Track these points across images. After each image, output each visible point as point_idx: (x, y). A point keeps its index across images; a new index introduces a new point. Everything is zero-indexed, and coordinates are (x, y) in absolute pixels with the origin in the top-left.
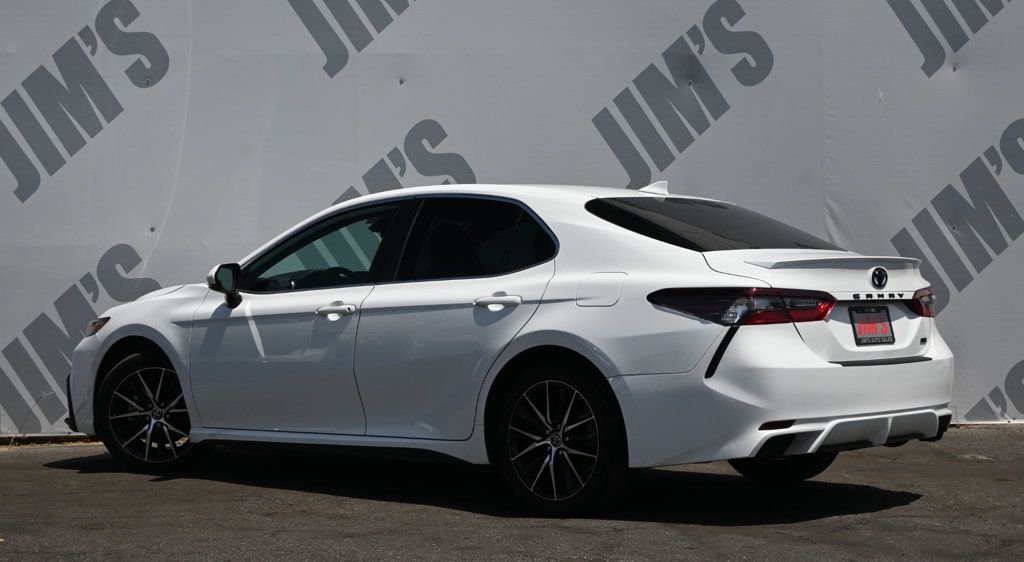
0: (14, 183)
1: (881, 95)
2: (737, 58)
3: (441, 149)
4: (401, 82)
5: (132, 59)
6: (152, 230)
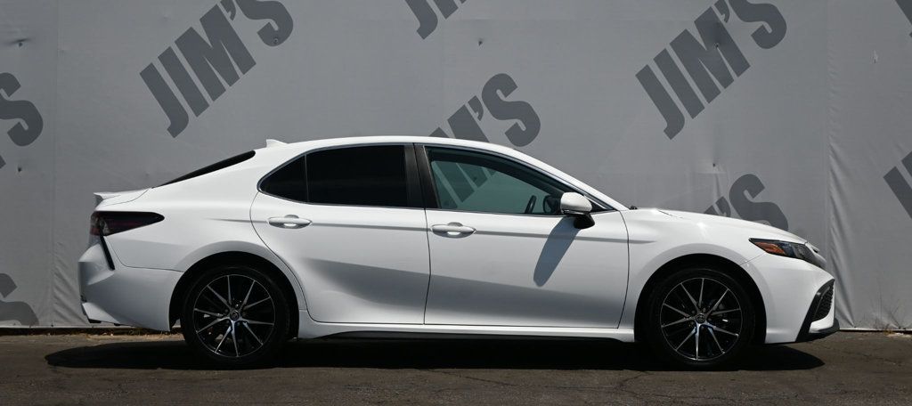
0: (168, 122)
1: (876, 58)
2: (756, 25)
3: (512, 98)
4: (480, 43)
5: (263, 23)
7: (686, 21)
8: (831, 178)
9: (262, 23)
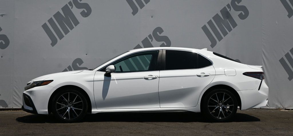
0: (51, 42)
1: (277, 23)
2: (239, 12)
3: (162, 35)
4: (152, 17)
6: (86, 54)
7: (217, 11)
8: (263, 61)
9: (82, 10)
